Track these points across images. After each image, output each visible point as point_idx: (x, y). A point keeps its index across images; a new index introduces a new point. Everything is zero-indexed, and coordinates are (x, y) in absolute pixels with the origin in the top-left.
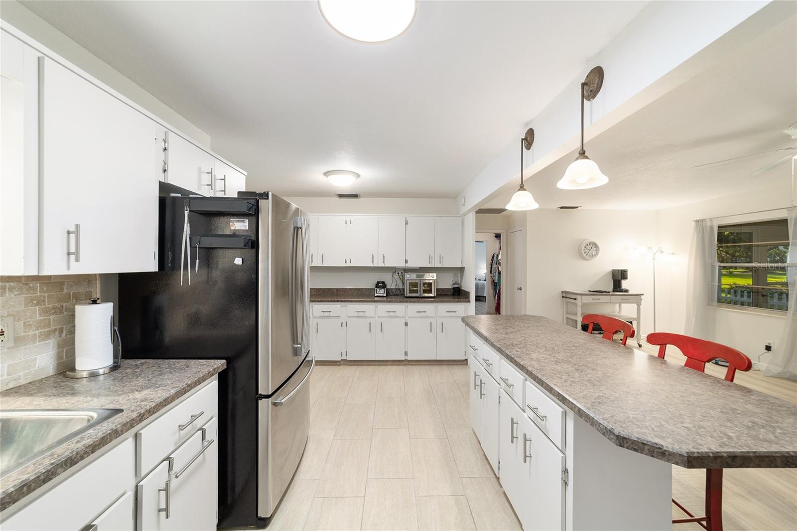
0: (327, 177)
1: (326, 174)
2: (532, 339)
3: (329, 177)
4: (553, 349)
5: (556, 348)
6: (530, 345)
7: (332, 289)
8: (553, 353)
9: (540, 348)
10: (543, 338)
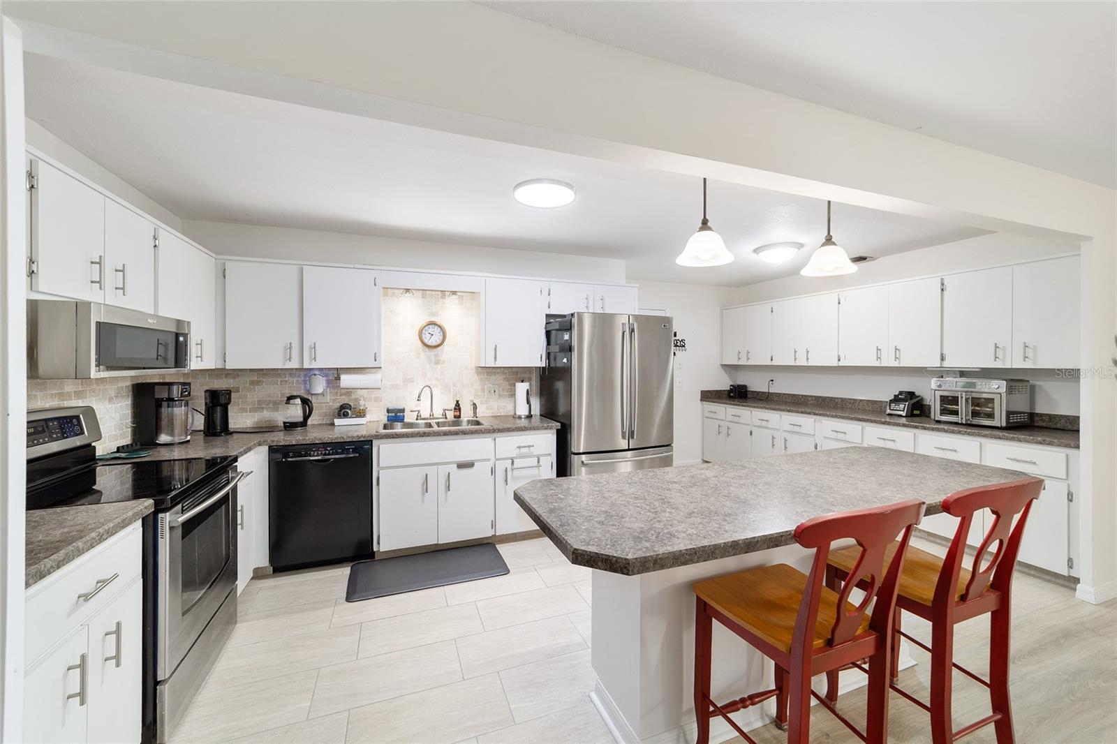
0: (758, 254)
1: (756, 251)
3: (760, 254)
7: (835, 398)
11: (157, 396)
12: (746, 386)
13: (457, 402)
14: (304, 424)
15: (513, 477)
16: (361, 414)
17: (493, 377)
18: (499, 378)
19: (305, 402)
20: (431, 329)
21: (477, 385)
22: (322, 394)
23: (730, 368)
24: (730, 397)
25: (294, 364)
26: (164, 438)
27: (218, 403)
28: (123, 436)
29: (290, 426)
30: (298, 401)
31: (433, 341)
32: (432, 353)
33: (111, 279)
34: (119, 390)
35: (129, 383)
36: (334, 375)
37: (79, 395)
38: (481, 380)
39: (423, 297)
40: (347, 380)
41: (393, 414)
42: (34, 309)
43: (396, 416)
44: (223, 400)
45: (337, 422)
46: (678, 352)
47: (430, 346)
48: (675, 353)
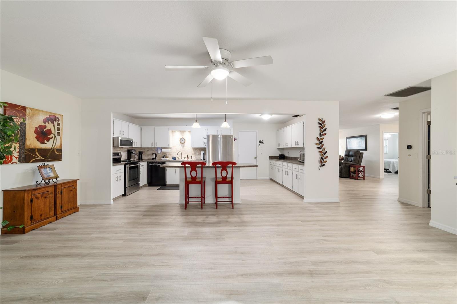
11: (130, 152)
12: (284, 155)
14: (155, 159)
16: (167, 157)
17: (197, 150)
18: (198, 150)
19: (155, 154)
20: (182, 139)
21: (193, 152)
22: (160, 153)
23: (280, 149)
24: (279, 159)
25: (153, 147)
26: (131, 159)
27: (141, 154)
28: (126, 158)
29: (153, 159)
30: (154, 154)
31: (183, 142)
32: (183, 145)
33: (122, 133)
34: (125, 150)
35: (126, 149)
36: (161, 149)
37: (119, 151)
38: (194, 151)
39: (180, 132)
40: (163, 150)
42: (113, 138)
43: (174, 158)
44: (141, 153)
45: (162, 159)
46: (261, 144)
47: (182, 143)
48: (259, 145)
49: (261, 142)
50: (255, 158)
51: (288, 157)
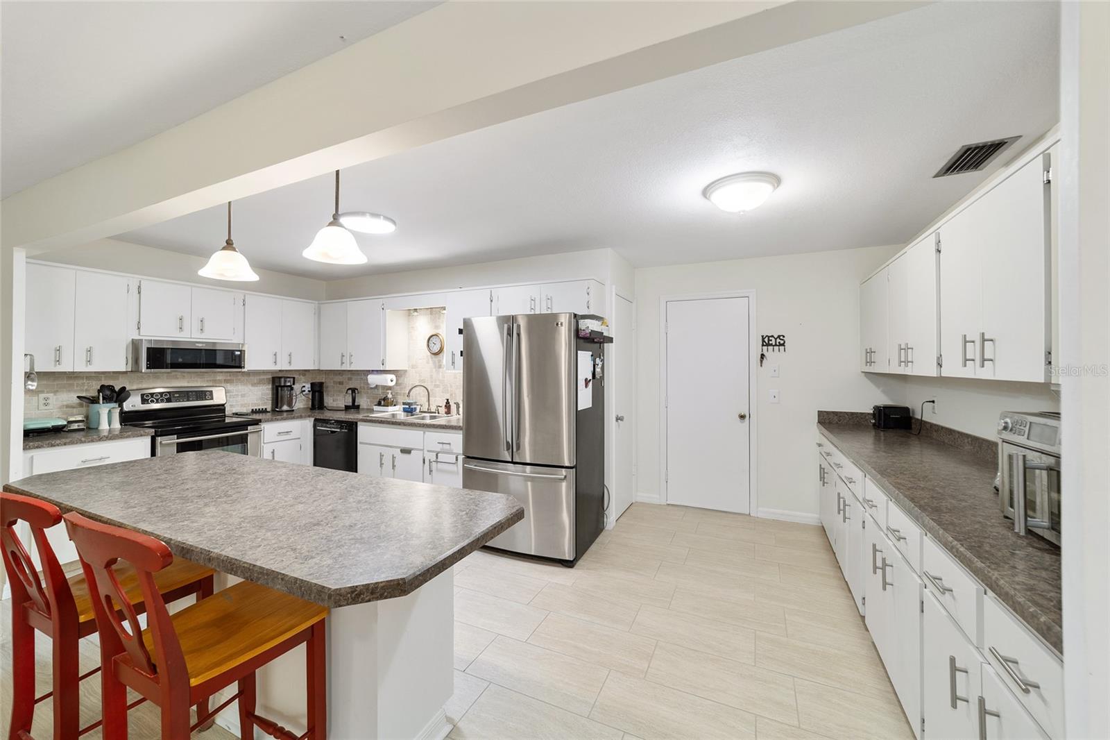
2: (303, 489)
4: (263, 484)
5: (259, 485)
6: (298, 480)
8: (262, 478)
9: (281, 480)
10: (285, 497)
11: (276, 384)
12: (907, 410)
13: (448, 400)
15: (437, 470)
16: (389, 404)
20: (434, 340)
27: (315, 389)
30: (351, 391)
31: (436, 349)
32: (435, 359)
33: (194, 326)
39: (431, 314)
40: (371, 379)
41: (407, 406)
43: (410, 408)
44: (318, 389)
46: (770, 353)
47: (433, 354)
48: (763, 356)
49: (773, 342)
50: (742, 417)
51: (932, 425)
